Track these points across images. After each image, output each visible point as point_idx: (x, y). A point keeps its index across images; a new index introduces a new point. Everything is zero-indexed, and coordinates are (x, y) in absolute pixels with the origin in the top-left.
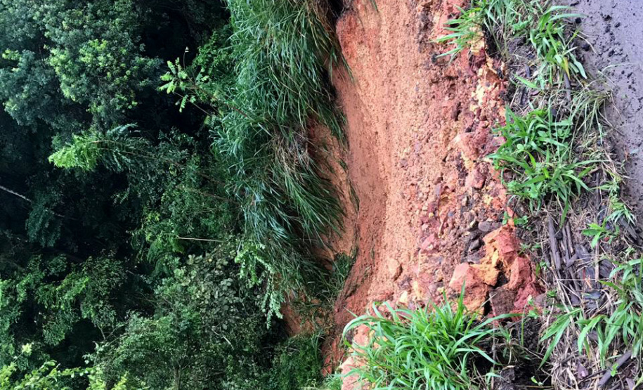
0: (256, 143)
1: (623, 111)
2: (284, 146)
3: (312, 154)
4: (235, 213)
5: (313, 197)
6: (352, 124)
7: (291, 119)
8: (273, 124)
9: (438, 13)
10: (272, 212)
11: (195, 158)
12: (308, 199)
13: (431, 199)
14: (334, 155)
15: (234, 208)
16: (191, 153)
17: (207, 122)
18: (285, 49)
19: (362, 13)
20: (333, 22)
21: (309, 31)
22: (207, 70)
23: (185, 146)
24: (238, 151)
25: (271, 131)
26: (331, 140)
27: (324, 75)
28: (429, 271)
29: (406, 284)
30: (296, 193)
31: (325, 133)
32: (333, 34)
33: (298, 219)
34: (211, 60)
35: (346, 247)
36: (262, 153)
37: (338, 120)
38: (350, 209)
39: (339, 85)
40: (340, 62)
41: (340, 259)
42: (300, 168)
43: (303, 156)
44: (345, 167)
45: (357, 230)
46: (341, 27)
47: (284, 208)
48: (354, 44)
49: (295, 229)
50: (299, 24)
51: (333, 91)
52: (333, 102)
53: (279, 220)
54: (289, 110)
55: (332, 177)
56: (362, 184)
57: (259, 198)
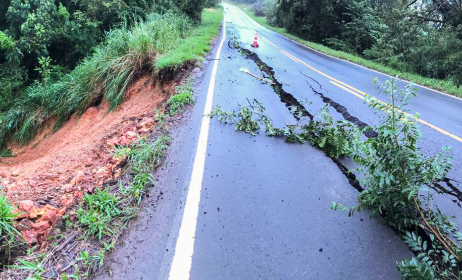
0: (37, 102)
1: (137, 226)
2: (41, 112)
3: (43, 123)
4: (9, 106)
5: (28, 131)
6: (62, 131)
7: (51, 110)
8: (46, 105)
9: (116, 138)
10: (16, 119)
11: (21, 83)
12: (26, 129)
13: (50, 174)
14: (47, 131)
15: (11, 105)
16: (22, 80)
17: (35, 81)
18: (73, 95)
19: (100, 113)
20: (91, 106)
21: (84, 99)
22: (52, 71)
23: (24, 77)
24: (31, 97)
25: (44, 105)
26: (52, 127)
27: (72, 112)
28: (22, 188)
29: (12, 181)
30: (26, 124)
31: (53, 124)
32: (87, 108)
33: (17, 130)
34: (56, 71)
35: (15, 152)
36: (34, 106)
37: (60, 126)
38: (30, 146)
39: (72, 119)
40: (80, 115)
41: (9, 151)
42: (36, 122)
43: (40, 120)
44: (45, 137)
45: (23, 153)
46: (91, 109)
47: (19, 123)
48: (89, 117)
49: (13, 130)
50: (84, 95)
51: (69, 119)
52: (65, 121)
53: (14, 123)
54: (54, 107)
55: (39, 135)
56: (41, 146)
57: (18, 112)
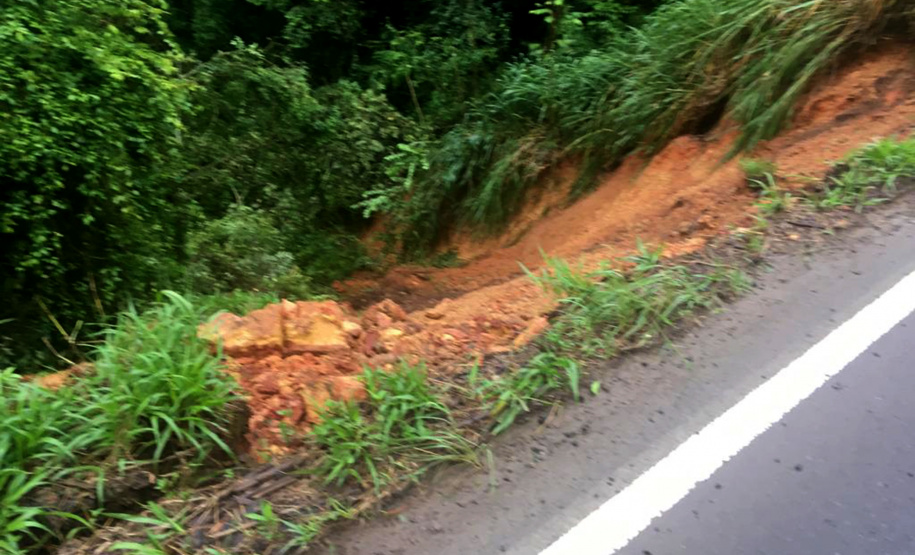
0: (527, 109)
2: (538, 141)
3: (543, 175)
4: (453, 122)
5: (498, 198)
6: (591, 200)
7: (566, 136)
8: (552, 120)
10: (467, 160)
11: (492, 52)
12: (494, 191)
14: (552, 197)
15: (458, 118)
16: (495, 45)
17: (533, 46)
18: (633, 97)
19: (703, 158)
20: (682, 132)
21: (664, 109)
22: (591, 19)
23: (498, 35)
24: (511, 96)
25: (545, 120)
26: (566, 187)
27: (627, 149)
30: (495, 176)
31: (570, 176)
32: (671, 138)
33: (472, 190)
34: (603, 18)
35: (465, 255)
36: (521, 121)
37: (588, 184)
38: (504, 239)
39: (624, 168)
40: (647, 158)
41: (451, 254)
42: (521, 169)
43: (535, 167)
44: (545, 213)
45: (486, 256)
46: (682, 141)
47: (477, 169)
48: (669, 164)
49: (460, 191)
50: (667, 95)
51: (616, 166)
52: (604, 170)
53: (461, 173)
54: (576, 128)
55: (529, 206)
56: (533, 240)
57: (474, 138)
